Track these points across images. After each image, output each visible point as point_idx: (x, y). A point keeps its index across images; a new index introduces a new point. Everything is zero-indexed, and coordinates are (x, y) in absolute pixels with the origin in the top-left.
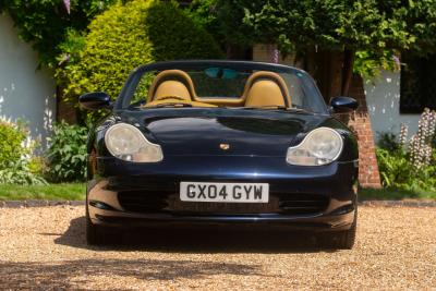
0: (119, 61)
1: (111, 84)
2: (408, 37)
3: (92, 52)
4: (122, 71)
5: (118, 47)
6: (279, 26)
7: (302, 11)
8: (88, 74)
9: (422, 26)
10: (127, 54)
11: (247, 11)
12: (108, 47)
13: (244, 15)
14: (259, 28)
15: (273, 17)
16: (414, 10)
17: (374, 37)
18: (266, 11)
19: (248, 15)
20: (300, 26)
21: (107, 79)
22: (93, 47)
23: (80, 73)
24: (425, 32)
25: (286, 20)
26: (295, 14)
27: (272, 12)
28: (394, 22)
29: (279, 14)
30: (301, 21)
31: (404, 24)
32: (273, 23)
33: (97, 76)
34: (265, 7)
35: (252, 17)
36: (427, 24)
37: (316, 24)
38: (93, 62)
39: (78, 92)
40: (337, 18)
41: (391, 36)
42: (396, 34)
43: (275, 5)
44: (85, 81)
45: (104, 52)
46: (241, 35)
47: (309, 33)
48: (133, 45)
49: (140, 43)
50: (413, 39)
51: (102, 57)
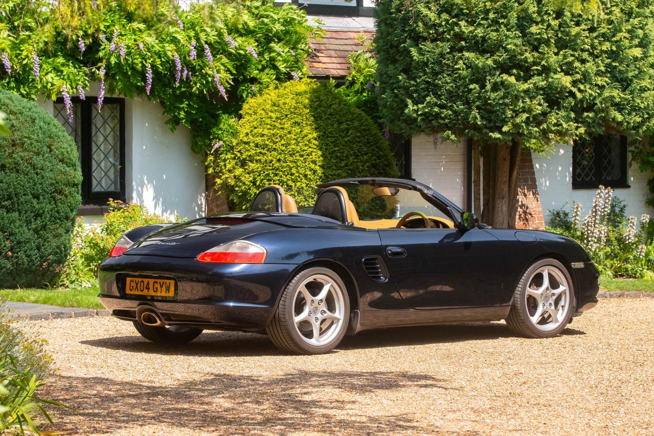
0: (275, 149)
1: (268, 175)
2: (577, 128)
3: (245, 139)
4: (279, 160)
5: (273, 135)
6: (443, 119)
7: (467, 103)
8: (243, 163)
9: (591, 115)
10: (283, 142)
11: (409, 101)
12: (263, 135)
13: (406, 106)
14: (422, 120)
15: (436, 109)
16: (582, 101)
17: (544, 129)
18: (429, 102)
19: (410, 106)
20: (466, 118)
21: (263, 169)
22: (247, 134)
23: (233, 162)
24: (594, 122)
25: (450, 112)
26: (460, 106)
27: (436, 105)
28: (562, 113)
29: (442, 107)
30: (467, 114)
31: (573, 115)
32: (437, 115)
33: (252, 166)
34: (428, 99)
35: (415, 108)
36: (596, 114)
37: (482, 117)
38: (248, 150)
39: (232, 182)
40: (504, 113)
41: (560, 128)
42: (565, 126)
43: (439, 97)
44: (239, 171)
45: (258, 140)
46: (403, 125)
47: (475, 127)
48: (290, 133)
49: (297, 129)
50: (582, 130)
51: (257, 145)
